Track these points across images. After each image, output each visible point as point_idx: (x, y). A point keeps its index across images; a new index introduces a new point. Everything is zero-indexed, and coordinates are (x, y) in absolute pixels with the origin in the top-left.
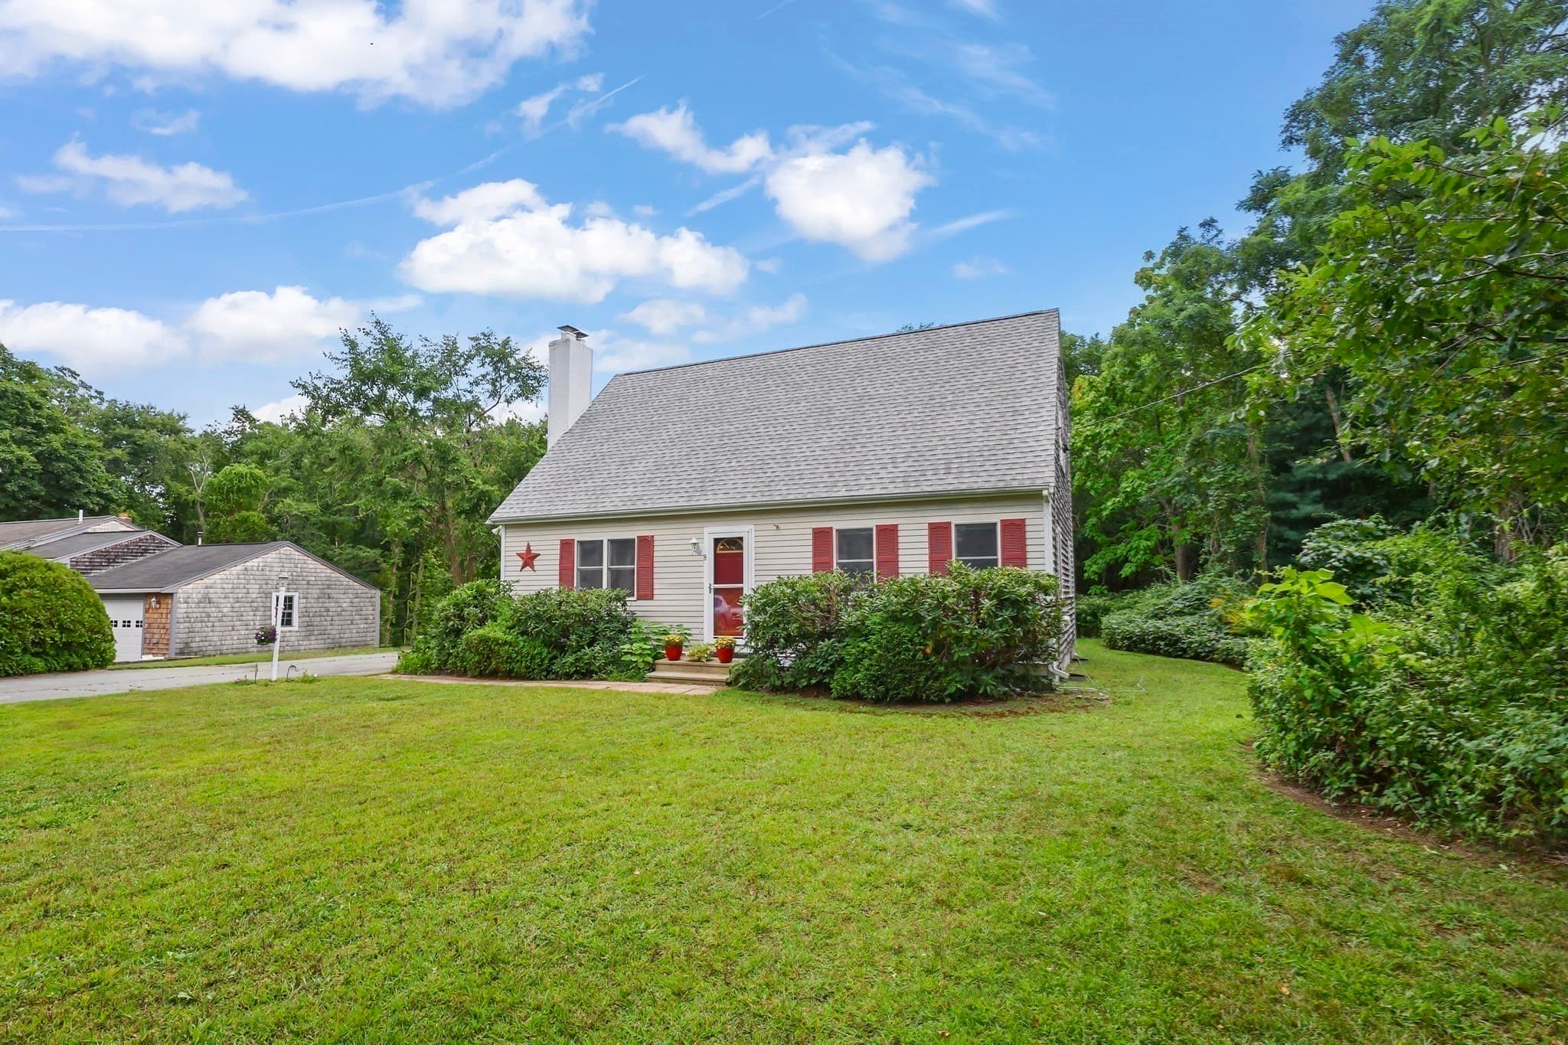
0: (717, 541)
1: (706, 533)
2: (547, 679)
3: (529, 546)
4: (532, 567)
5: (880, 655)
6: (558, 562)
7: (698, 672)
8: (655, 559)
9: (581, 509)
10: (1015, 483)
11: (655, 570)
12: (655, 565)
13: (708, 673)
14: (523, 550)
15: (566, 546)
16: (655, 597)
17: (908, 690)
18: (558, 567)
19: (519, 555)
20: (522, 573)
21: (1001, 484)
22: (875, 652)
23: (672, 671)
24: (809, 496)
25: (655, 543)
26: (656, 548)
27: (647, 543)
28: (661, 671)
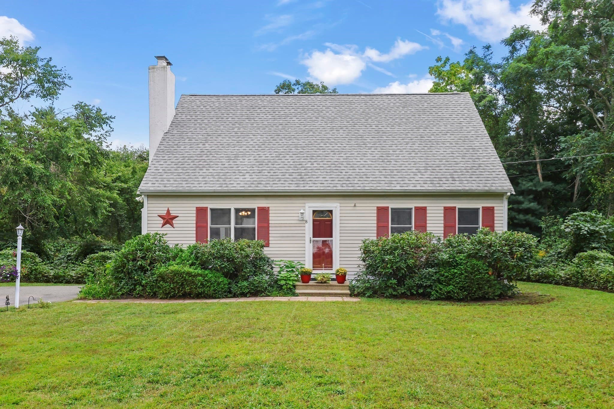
0: (314, 212)
1: (307, 208)
2: (227, 297)
3: (168, 211)
4: (172, 225)
5: (466, 276)
6: (195, 222)
7: (325, 289)
8: (270, 222)
9: (216, 187)
10: (493, 188)
11: (270, 229)
12: (270, 225)
13: (332, 289)
14: (164, 213)
15: (201, 212)
16: (270, 245)
17: (480, 293)
18: (195, 225)
19: (160, 216)
20: (163, 229)
21: (487, 188)
22: (463, 274)
23: (307, 289)
24: (379, 188)
25: (270, 212)
26: (270, 215)
27: (264, 212)
28: (299, 289)
